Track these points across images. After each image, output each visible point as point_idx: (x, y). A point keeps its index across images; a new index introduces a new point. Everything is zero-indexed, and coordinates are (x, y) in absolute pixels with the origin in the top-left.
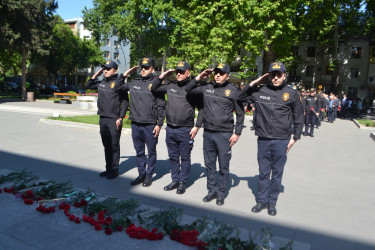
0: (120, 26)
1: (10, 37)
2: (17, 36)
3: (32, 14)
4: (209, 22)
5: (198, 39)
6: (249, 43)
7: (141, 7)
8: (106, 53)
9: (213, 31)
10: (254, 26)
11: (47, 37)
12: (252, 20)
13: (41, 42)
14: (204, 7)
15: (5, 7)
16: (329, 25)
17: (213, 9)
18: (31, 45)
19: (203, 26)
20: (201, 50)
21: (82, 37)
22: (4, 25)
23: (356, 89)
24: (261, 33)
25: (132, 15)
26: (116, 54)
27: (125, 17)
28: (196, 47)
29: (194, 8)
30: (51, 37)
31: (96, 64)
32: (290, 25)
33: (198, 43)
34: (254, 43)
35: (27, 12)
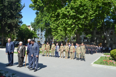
0: (41, 27)
1: (7, 30)
2: (9, 30)
3: (14, 24)
4: (57, 26)
5: (54, 30)
6: (67, 31)
7: (47, 22)
8: (38, 35)
9: (58, 29)
10: (68, 27)
11: (17, 30)
12: (68, 25)
13: (16, 32)
14: (56, 22)
15: (6, 23)
16: (100, 25)
17: (58, 22)
18: (13, 32)
19: (55, 27)
20: (55, 34)
21: (31, 30)
22: (6, 27)
23: (112, 44)
24: (70, 28)
25: (44, 24)
26: (42, 35)
27: (42, 25)
28: (54, 33)
29: (53, 22)
30: (18, 30)
31: (35, 38)
32: (80, 26)
33: (54, 32)
34: (68, 32)
35: (13, 24)
